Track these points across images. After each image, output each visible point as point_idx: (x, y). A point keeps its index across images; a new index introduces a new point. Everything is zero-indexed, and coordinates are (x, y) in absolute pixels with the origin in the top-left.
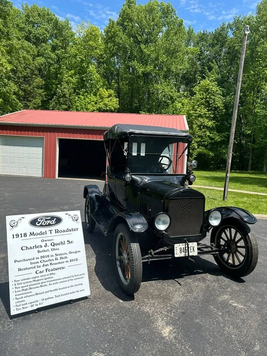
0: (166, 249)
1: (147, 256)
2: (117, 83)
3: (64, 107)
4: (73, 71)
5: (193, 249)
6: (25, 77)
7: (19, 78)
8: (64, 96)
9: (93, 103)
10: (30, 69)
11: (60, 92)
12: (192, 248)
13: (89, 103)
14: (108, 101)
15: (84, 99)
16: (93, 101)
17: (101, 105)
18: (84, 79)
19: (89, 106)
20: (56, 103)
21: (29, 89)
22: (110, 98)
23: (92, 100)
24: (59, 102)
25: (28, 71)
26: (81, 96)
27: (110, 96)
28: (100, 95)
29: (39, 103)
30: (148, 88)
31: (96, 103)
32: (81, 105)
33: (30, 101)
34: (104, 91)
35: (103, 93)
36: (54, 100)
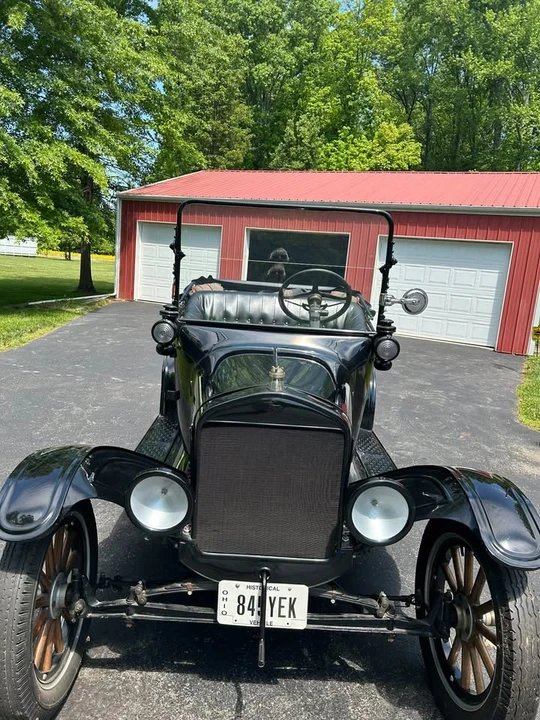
0: (190, 588)
1: (124, 601)
2: (427, 109)
3: (298, 164)
4: (327, 89)
5: (291, 608)
6: (216, 104)
7: (204, 106)
8: (299, 141)
9: (364, 155)
10: (226, 86)
11: (292, 133)
12: (285, 603)
13: (355, 157)
14: (398, 150)
15: (347, 148)
16: (364, 152)
17: (381, 159)
18: (350, 103)
19: (354, 163)
20: (282, 158)
21: (222, 128)
22: (401, 143)
23: (362, 149)
24: (288, 155)
25: (223, 91)
26: (340, 142)
27: (402, 138)
28: (380, 136)
29: (238, 158)
30: (497, 116)
31: (369, 156)
32: (338, 161)
33: (222, 154)
34: (390, 128)
35: (388, 132)
36: (279, 151)
